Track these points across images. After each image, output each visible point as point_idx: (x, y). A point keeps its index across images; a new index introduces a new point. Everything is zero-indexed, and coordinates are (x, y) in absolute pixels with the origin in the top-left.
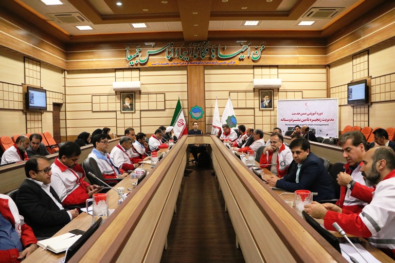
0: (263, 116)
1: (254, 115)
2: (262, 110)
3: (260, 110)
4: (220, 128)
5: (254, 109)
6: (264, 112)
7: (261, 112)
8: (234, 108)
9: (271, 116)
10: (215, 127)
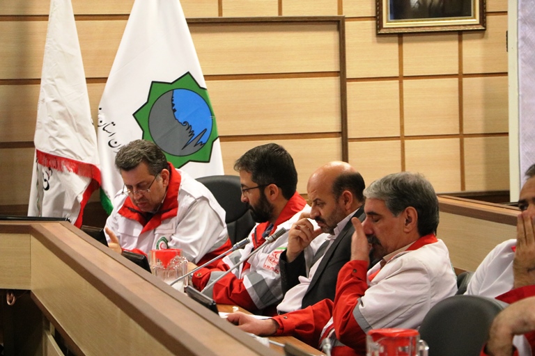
0: (401, 78)
1: (341, 73)
2: (400, 36)
3: (381, 34)
4: (92, 174)
5: (337, 23)
6: (410, 48)
7: (392, 48)
8: (193, 23)
9: (460, 76)
10: (52, 162)
